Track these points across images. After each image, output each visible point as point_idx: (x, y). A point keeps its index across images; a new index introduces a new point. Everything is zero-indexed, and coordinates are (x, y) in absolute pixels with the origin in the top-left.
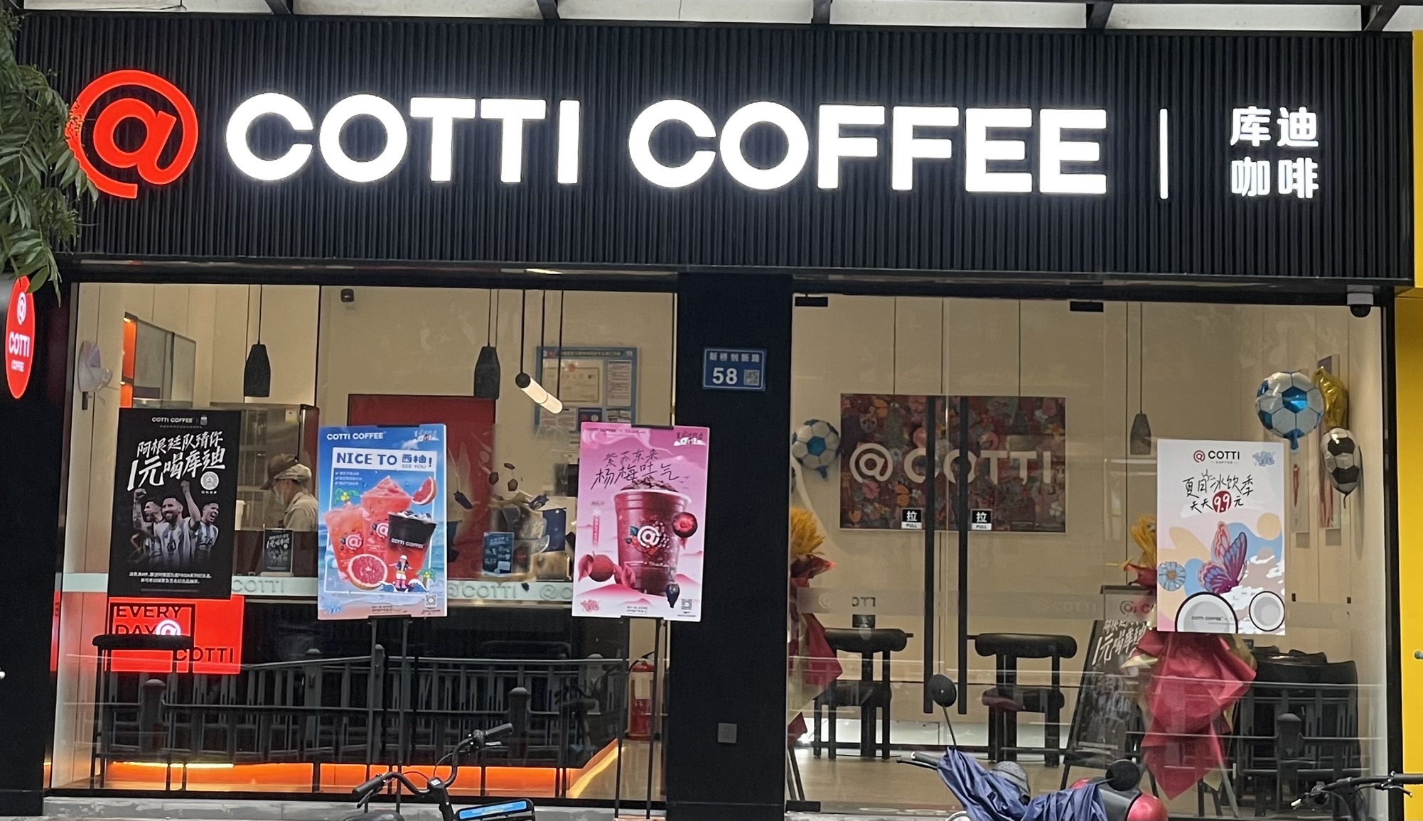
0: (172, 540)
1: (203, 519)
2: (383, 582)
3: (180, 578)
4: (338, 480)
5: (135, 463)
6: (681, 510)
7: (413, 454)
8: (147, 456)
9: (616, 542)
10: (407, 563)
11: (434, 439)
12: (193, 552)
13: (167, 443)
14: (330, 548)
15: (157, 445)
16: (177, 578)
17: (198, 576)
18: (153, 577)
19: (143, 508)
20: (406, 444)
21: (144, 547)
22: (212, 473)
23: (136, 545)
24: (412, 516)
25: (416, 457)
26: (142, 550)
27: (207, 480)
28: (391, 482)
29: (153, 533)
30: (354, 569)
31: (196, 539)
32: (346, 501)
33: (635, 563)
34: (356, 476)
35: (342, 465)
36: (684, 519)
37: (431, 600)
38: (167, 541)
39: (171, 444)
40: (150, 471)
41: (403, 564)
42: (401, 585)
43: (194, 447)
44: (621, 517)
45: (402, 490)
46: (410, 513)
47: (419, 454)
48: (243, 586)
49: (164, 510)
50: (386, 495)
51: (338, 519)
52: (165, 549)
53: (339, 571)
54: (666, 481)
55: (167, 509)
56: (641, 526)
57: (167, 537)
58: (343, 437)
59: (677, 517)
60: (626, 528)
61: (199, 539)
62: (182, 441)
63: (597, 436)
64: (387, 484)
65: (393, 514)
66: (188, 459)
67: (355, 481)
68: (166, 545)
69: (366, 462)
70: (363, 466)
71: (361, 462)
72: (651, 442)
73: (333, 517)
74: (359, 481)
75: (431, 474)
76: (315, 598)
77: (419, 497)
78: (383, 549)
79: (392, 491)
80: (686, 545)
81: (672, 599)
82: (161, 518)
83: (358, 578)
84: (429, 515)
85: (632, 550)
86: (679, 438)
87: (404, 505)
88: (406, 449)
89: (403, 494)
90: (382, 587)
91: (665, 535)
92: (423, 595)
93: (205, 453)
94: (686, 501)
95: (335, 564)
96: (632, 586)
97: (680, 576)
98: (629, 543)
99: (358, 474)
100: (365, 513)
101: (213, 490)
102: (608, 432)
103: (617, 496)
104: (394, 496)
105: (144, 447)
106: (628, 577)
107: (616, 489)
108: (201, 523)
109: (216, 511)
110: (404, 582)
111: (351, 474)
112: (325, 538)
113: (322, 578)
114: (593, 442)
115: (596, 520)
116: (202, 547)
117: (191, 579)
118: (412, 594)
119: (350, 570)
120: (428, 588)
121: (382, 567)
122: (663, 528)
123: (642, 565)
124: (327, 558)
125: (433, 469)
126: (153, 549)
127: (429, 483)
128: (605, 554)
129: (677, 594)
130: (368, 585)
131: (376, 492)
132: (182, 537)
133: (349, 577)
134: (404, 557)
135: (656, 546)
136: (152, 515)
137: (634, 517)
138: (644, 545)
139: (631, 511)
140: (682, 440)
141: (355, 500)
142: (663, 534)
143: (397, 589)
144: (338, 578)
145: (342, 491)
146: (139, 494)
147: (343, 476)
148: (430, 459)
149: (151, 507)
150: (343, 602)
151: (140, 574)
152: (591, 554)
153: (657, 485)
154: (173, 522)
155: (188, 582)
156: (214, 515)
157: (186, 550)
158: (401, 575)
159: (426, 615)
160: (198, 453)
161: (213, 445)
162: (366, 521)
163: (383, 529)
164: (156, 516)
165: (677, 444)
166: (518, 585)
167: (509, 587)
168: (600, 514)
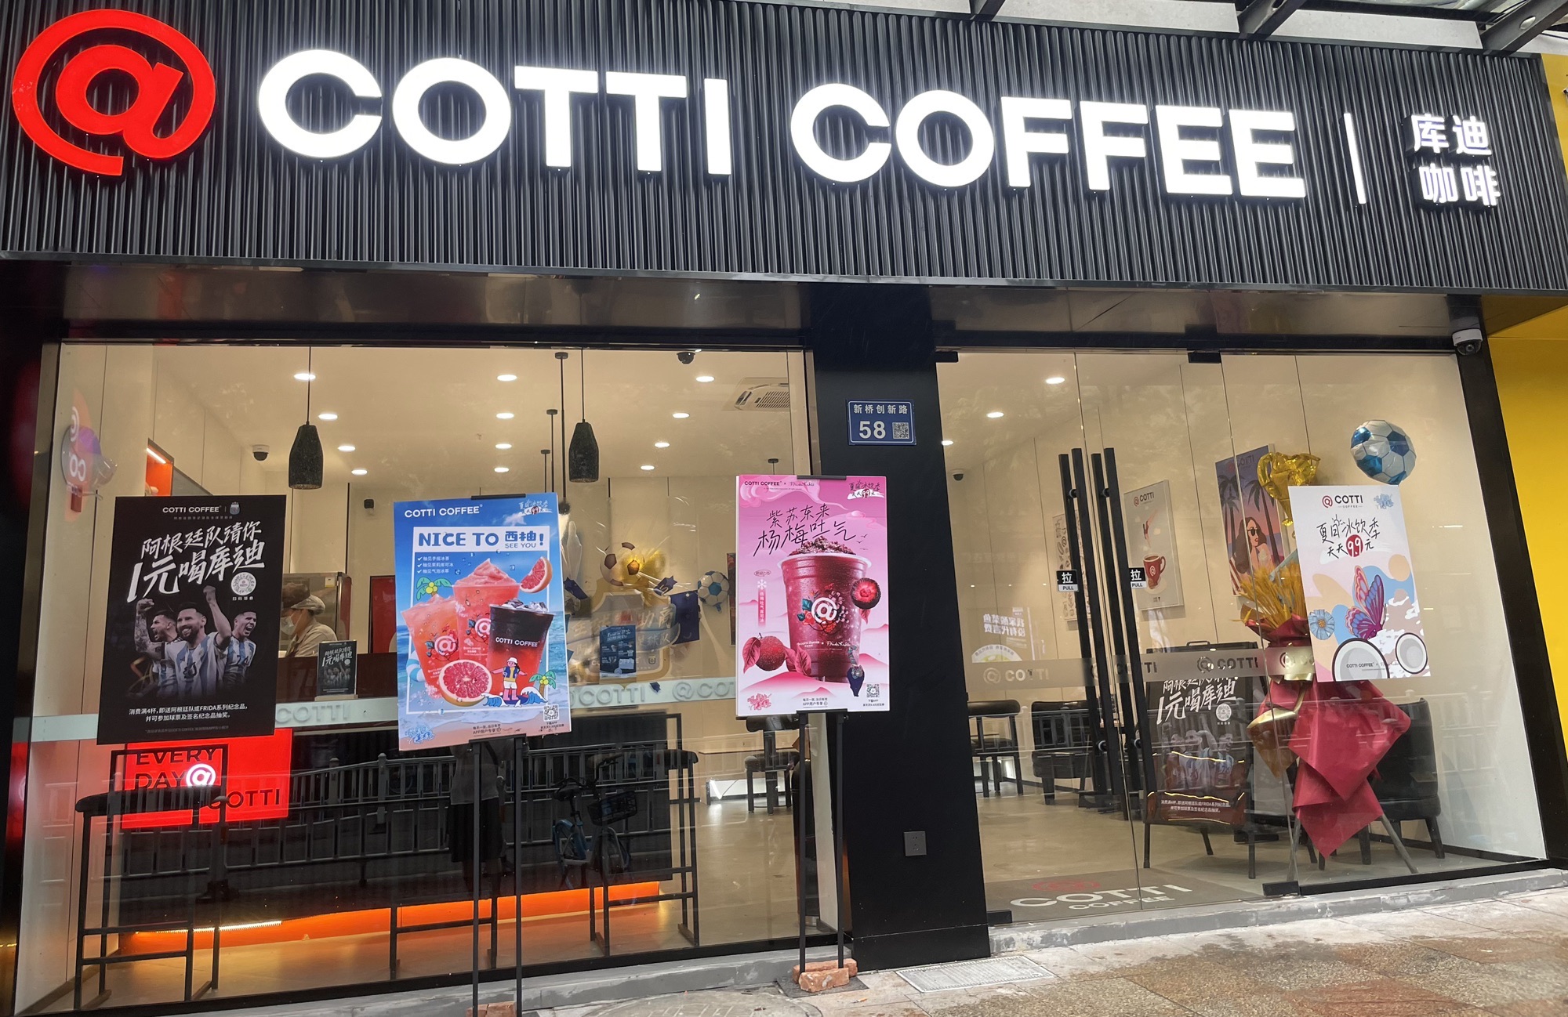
0: (191, 664)
1: (234, 633)
2: (487, 694)
3: (202, 712)
4: (422, 568)
5: (138, 567)
6: (860, 575)
7: (519, 530)
8: (156, 557)
9: (786, 619)
10: (517, 667)
11: (544, 510)
12: (220, 677)
13: (183, 539)
14: (413, 656)
15: (170, 542)
16: (198, 713)
17: (229, 707)
18: (164, 714)
19: (149, 623)
20: (509, 519)
21: (150, 675)
22: (247, 574)
24: (522, 608)
25: (523, 534)
26: (147, 679)
27: (240, 583)
28: (493, 567)
29: (163, 656)
30: (446, 682)
31: (225, 659)
32: (433, 594)
33: (810, 644)
34: (445, 561)
35: (425, 548)
36: (865, 587)
37: (551, 713)
38: (183, 665)
39: (190, 540)
40: (160, 576)
41: (512, 670)
42: (510, 696)
43: (221, 542)
44: (790, 589)
45: (506, 576)
46: (518, 603)
47: (527, 530)
48: (291, 716)
49: (179, 625)
50: (486, 583)
51: (422, 617)
52: (180, 675)
53: (426, 685)
54: (841, 542)
56: (817, 597)
57: (183, 659)
58: (426, 513)
59: (857, 584)
60: (798, 601)
61: (229, 659)
62: (204, 536)
63: (757, 491)
64: (486, 569)
65: (497, 606)
66: (213, 558)
67: (445, 568)
68: (183, 670)
69: (458, 544)
70: (455, 549)
71: (453, 543)
72: (820, 496)
73: (417, 615)
74: (449, 568)
75: (544, 553)
76: (396, 723)
77: (529, 583)
78: (485, 652)
79: (493, 577)
80: (869, 617)
81: (856, 685)
83: (453, 692)
84: (543, 605)
85: (806, 629)
86: (852, 489)
87: (509, 594)
88: (509, 525)
89: (507, 580)
90: (486, 701)
91: (843, 608)
92: (541, 707)
93: (237, 549)
94: (865, 565)
95: (420, 675)
96: (808, 674)
97: (865, 656)
98: (801, 620)
99: (447, 558)
100: (459, 608)
101: (249, 596)
102: (770, 486)
103: (785, 564)
104: (496, 583)
105: (151, 545)
106: (803, 662)
107: (783, 554)
108: (232, 639)
109: (252, 621)
110: (514, 692)
111: (438, 558)
112: (405, 642)
113: (404, 696)
114: (753, 498)
115: (762, 594)
116: (233, 670)
117: (219, 712)
118: (525, 707)
119: (441, 681)
120: (547, 698)
121: (485, 674)
122: (840, 598)
123: (819, 646)
124: (410, 668)
125: (546, 547)
126: (164, 676)
127: (541, 565)
128: (774, 635)
129: (862, 678)
130: (467, 700)
131: (473, 580)
132: (204, 659)
133: (440, 691)
134: (514, 660)
135: (833, 621)
136: (163, 632)
137: (806, 587)
138: (820, 621)
139: (802, 580)
140: (856, 493)
141: (444, 591)
142: (840, 607)
143: (506, 702)
144: (425, 696)
145: (426, 580)
146: (143, 606)
147: (427, 562)
148: (542, 536)
150: (433, 725)
151: (144, 711)
152: (759, 637)
153: (831, 547)
154: (191, 639)
155: (213, 716)
156: (249, 626)
157: (210, 674)
158: (510, 684)
159: (545, 732)
160: (228, 549)
161: (248, 538)
162: (461, 617)
163: (484, 626)
164: (168, 633)
165: (850, 497)
166: (647, 685)
167: (636, 689)
168: (765, 586)
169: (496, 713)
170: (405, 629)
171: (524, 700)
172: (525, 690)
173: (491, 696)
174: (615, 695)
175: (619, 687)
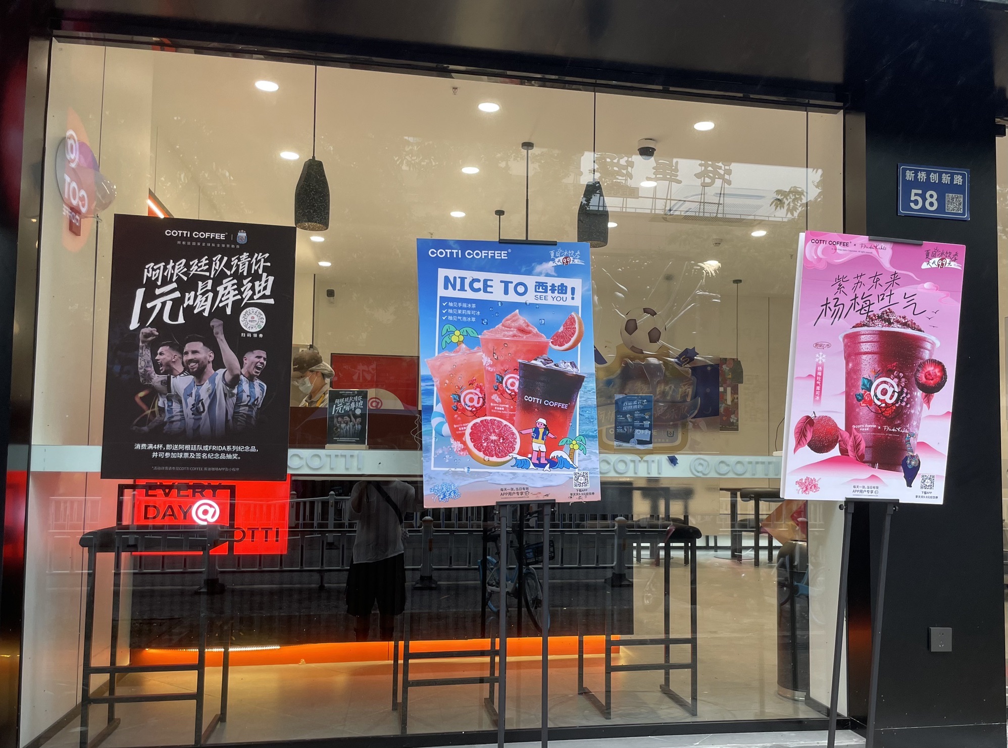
0: (199, 400)
2: (514, 455)
3: (211, 451)
4: (447, 314)
5: (140, 293)
6: (926, 355)
7: (550, 281)
8: (159, 283)
9: (844, 397)
10: (546, 428)
11: (577, 262)
12: (230, 417)
13: (188, 266)
14: (438, 408)
15: (173, 268)
16: (207, 452)
17: (240, 449)
18: (171, 451)
19: (154, 353)
20: (539, 268)
21: (156, 409)
22: (256, 309)
23: (144, 407)
24: (551, 366)
25: (553, 286)
26: (153, 413)
27: (249, 318)
28: (522, 319)
29: (169, 390)
30: (473, 439)
31: (235, 399)
32: (459, 343)
33: (866, 427)
34: (471, 309)
35: (450, 293)
36: (930, 369)
37: (582, 480)
38: (191, 401)
39: (194, 268)
40: (164, 304)
41: (541, 431)
42: (539, 459)
43: (229, 273)
44: (850, 365)
45: (535, 330)
46: (548, 361)
47: (558, 281)
48: (303, 462)
49: (185, 358)
50: (514, 336)
51: (448, 367)
52: (188, 411)
53: (452, 441)
54: (909, 317)
55: (190, 356)
56: (877, 377)
57: (191, 395)
58: (452, 253)
59: (923, 365)
60: (857, 380)
61: (239, 399)
62: (210, 264)
63: (823, 252)
64: (514, 321)
65: (525, 362)
66: (220, 289)
67: (471, 316)
68: (190, 406)
69: (485, 291)
70: (481, 296)
71: (479, 290)
72: (892, 262)
73: (442, 364)
74: (476, 316)
75: (575, 309)
76: (421, 476)
77: (560, 339)
78: (513, 410)
79: (522, 330)
80: (932, 403)
81: (910, 475)
82: (180, 368)
83: (480, 450)
84: (573, 365)
85: (864, 411)
86: (928, 257)
87: (539, 350)
88: (539, 274)
89: (536, 335)
90: (513, 462)
91: (905, 390)
92: (570, 473)
93: (245, 282)
94: (933, 344)
95: (446, 429)
96: (861, 460)
97: (922, 444)
98: (859, 400)
99: (474, 306)
100: (486, 361)
101: (258, 333)
102: (838, 246)
103: (847, 336)
104: (525, 337)
105: (153, 270)
106: (856, 446)
107: (845, 326)
108: (242, 377)
109: (262, 360)
110: (543, 455)
111: (465, 305)
112: (430, 393)
113: (429, 450)
114: (819, 259)
115: (820, 368)
116: (243, 410)
117: (230, 453)
118: (554, 472)
119: (467, 438)
120: (577, 464)
121: (513, 434)
122: (903, 380)
123: (875, 430)
124: (435, 421)
125: (578, 302)
126: (170, 411)
127: (572, 321)
128: (829, 415)
129: (916, 469)
130: (494, 459)
131: (500, 332)
132: (213, 396)
133: (466, 448)
134: (543, 421)
135: (893, 404)
136: (168, 365)
137: (868, 365)
138: (879, 403)
139: (864, 357)
140: (931, 261)
141: (470, 342)
143: (535, 465)
144: (451, 452)
145: (452, 328)
146: (147, 336)
147: (452, 308)
148: (573, 289)
149: (166, 354)
150: (459, 483)
151: (151, 446)
152: (812, 416)
153: (898, 322)
154: (199, 375)
155: (223, 457)
156: (259, 365)
157: (220, 412)
158: (538, 445)
159: (575, 499)
160: (235, 281)
161: (257, 271)
162: (488, 371)
163: (512, 382)
164: (174, 366)
165: (925, 266)
166: (664, 458)
167: (653, 461)
168: (824, 360)
169: (524, 475)
170: (428, 379)
171: (553, 464)
172: (555, 454)
173: (519, 457)
174: (632, 465)
175: (636, 458)
